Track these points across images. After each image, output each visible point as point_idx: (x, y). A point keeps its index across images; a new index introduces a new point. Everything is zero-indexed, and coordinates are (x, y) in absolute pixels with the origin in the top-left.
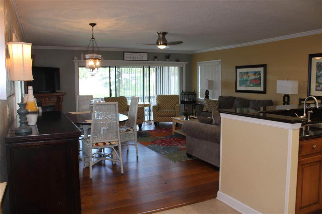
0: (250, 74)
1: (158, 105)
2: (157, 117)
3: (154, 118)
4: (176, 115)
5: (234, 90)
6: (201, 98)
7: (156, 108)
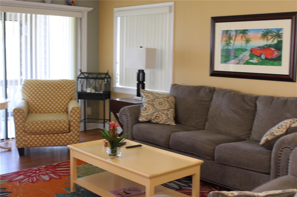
0: (250, 35)
1: (28, 103)
2: (24, 136)
3: (16, 133)
4: (72, 128)
5: (208, 72)
6: (121, 86)
7: (21, 114)
